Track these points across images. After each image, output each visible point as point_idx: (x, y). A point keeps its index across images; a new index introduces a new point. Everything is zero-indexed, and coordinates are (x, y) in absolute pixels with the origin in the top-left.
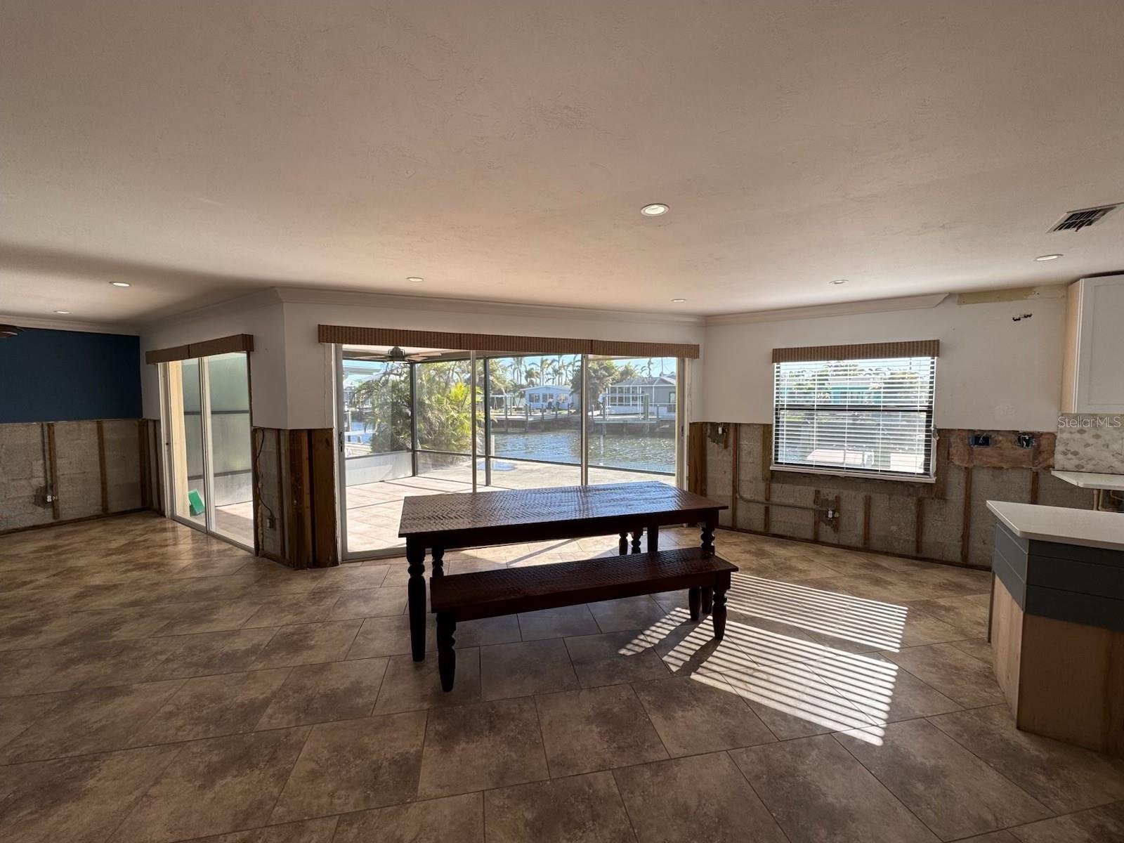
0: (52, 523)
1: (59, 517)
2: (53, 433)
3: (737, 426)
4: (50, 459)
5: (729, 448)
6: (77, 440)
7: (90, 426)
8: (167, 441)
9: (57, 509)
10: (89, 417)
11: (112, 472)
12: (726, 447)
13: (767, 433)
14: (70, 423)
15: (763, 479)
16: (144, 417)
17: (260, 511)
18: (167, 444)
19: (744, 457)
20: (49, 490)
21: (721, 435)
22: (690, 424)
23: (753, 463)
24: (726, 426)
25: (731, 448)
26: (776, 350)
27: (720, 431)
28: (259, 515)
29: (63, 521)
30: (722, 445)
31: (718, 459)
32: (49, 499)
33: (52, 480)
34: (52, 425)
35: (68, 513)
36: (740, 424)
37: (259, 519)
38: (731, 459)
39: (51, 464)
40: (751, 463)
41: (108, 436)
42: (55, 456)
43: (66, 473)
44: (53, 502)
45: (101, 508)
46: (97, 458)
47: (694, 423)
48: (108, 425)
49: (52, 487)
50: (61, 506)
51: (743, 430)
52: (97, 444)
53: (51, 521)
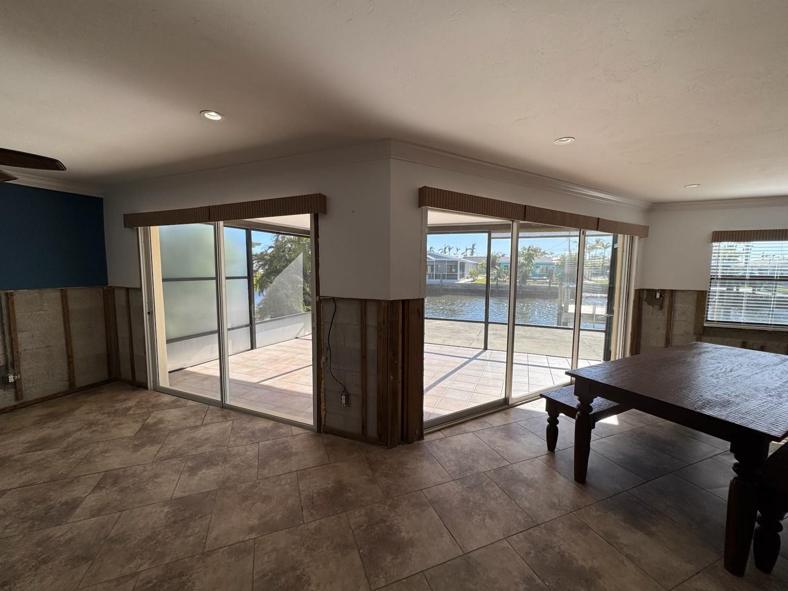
0: (15, 406)
1: (22, 399)
2: (13, 303)
3: (672, 292)
4: (10, 334)
5: (664, 309)
6: (39, 310)
7: (53, 296)
8: (149, 310)
9: (21, 390)
10: (53, 286)
11: (78, 345)
12: (661, 308)
13: (701, 298)
14: (32, 291)
15: (695, 333)
16: (110, 285)
17: (323, 386)
18: (149, 313)
19: (678, 316)
20: (10, 369)
21: (658, 299)
22: (636, 290)
23: (686, 321)
24: (663, 292)
25: (666, 309)
26: (716, 232)
27: (658, 296)
28: (322, 390)
29: (28, 402)
30: (657, 307)
31: (654, 318)
32: (11, 379)
33: (13, 358)
34: (12, 294)
35: (32, 392)
36: (676, 291)
37: (322, 395)
38: (665, 318)
39: (12, 340)
40: (683, 321)
41: (72, 306)
42: (15, 330)
43: (28, 348)
44: (15, 382)
45: (67, 383)
46: (61, 329)
47: (637, 290)
48: (74, 293)
49: (13, 365)
50: (25, 385)
51: (678, 295)
52: (61, 315)
53: (14, 403)
